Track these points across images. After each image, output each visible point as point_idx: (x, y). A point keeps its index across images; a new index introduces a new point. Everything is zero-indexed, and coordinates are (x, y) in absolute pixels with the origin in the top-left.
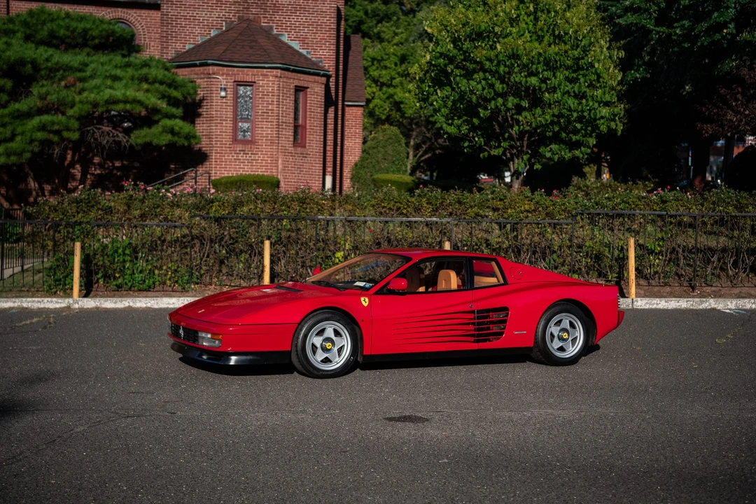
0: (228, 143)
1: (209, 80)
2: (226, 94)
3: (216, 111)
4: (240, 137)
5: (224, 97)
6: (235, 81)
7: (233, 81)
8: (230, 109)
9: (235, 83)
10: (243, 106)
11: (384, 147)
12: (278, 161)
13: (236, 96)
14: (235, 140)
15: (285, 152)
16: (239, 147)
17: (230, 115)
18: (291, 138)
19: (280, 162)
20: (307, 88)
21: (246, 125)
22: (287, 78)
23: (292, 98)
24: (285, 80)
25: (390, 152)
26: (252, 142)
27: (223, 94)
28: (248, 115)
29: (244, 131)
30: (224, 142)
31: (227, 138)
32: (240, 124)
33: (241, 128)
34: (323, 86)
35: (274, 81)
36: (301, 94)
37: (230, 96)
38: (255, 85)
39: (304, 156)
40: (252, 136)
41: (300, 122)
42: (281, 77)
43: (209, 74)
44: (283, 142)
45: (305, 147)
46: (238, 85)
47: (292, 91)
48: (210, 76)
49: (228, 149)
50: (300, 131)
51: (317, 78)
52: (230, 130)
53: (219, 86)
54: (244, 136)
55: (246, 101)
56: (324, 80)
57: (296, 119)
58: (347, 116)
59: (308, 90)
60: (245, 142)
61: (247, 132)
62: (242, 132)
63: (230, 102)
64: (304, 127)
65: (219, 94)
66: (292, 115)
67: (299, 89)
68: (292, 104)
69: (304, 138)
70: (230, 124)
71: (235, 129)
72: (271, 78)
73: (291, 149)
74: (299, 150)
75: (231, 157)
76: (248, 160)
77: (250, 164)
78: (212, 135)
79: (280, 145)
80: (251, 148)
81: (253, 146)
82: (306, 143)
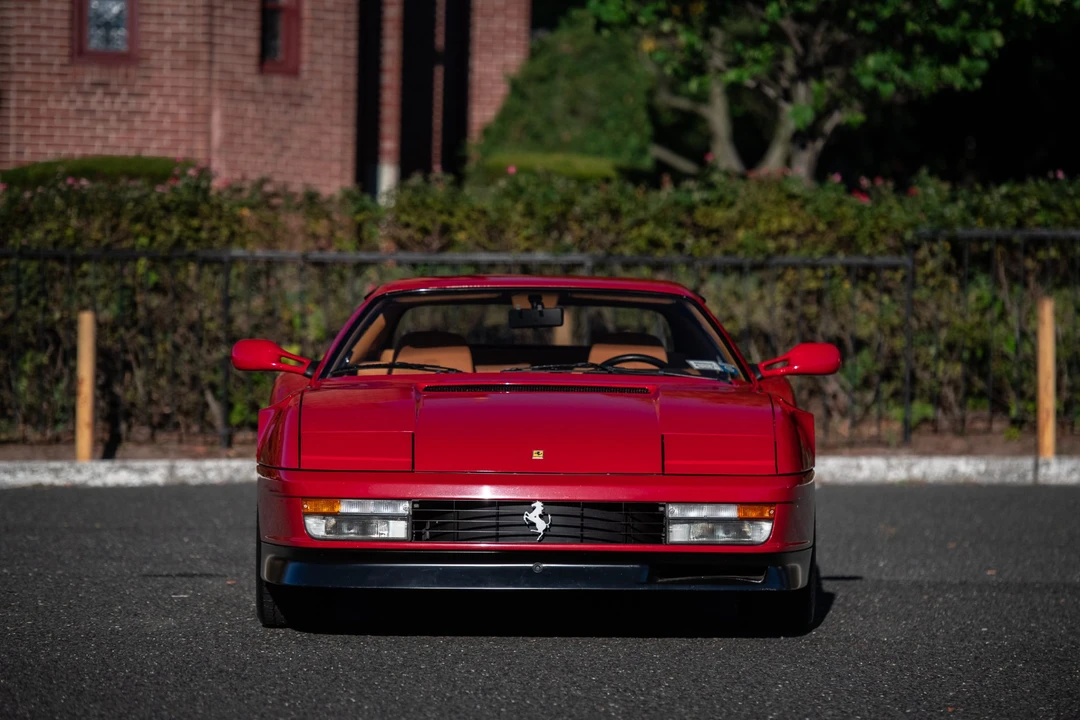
0: (57, 61)
4: (95, 42)
12: (208, 115)
14: (78, 51)
15: (232, 89)
16: (91, 74)
18: (253, 48)
19: (216, 117)
21: (112, 8)
25: (592, 91)
26: (129, 59)
29: (108, 26)
30: (44, 59)
31: (53, 45)
33: (99, 16)
39: (295, 101)
40: (132, 39)
44: (226, 57)
45: (294, 72)
49: (57, 81)
50: (281, 25)
52: (61, 22)
54: (108, 40)
60: (110, 59)
61: (118, 27)
62: (99, 27)
64: (295, 13)
69: (295, 43)
71: (79, 17)
73: (253, 81)
74: (278, 82)
75: (64, 105)
76: (118, 112)
77: (124, 126)
78: (8, 37)
79: (216, 67)
80: (127, 76)
81: (132, 71)
82: (298, 62)
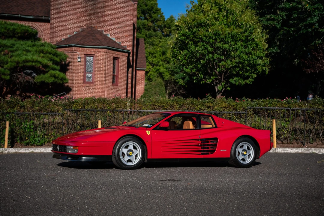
0: (81, 83)
1: (73, 53)
2: (81, 60)
3: (76, 68)
4: (87, 80)
5: (79, 62)
6: (85, 54)
7: (84, 54)
8: (83, 67)
9: (85, 55)
10: (88, 66)
11: (155, 88)
13: (85, 61)
14: (85, 82)
15: (108, 88)
16: (86, 85)
17: (82, 70)
18: (111, 81)
19: (106, 92)
20: (119, 58)
21: (90, 75)
22: (110, 53)
23: (112, 62)
24: (109, 54)
25: (158, 90)
26: (93, 83)
27: (79, 60)
28: (91, 70)
29: (89, 78)
30: (79, 83)
31: (81, 81)
32: (87, 74)
33: (88, 76)
34: (127, 58)
35: (104, 54)
36: (116, 61)
37: (83, 61)
38: (94, 56)
39: (118, 90)
40: (93, 80)
41: (116, 74)
42: (107, 52)
43: (73, 51)
44: (107, 83)
45: (118, 86)
46: (86, 56)
47: (112, 59)
48: (73, 52)
49: (81, 86)
50: (115, 78)
51: (124, 53)
52: (82, 77)
53: (78, 56)
54: (89, 80)
55: (90, 64)
56: (127, 54)
57: (114, 72)
58: (138, 75)
59: (120, 59)
60: (89, 83)
61: (91, 78)
62: (88, 78)
63: (83, 64)
64: (118, 76)
65: (77, 60)
66: (112, 70)
67: (115, 59)
68: (112, 65)
69: (117, 81)
70: (82, 74)
71: (85, 76)
72: (102, 53)
73: (111, 86)
74: (115, 87)
75: (82, 90)
76: (91, 91)
77: (91, 93)
78: (74, 79)
79: (106, 84)
80: (92, 85)
81: (93, 85)
82: (118, 84)
